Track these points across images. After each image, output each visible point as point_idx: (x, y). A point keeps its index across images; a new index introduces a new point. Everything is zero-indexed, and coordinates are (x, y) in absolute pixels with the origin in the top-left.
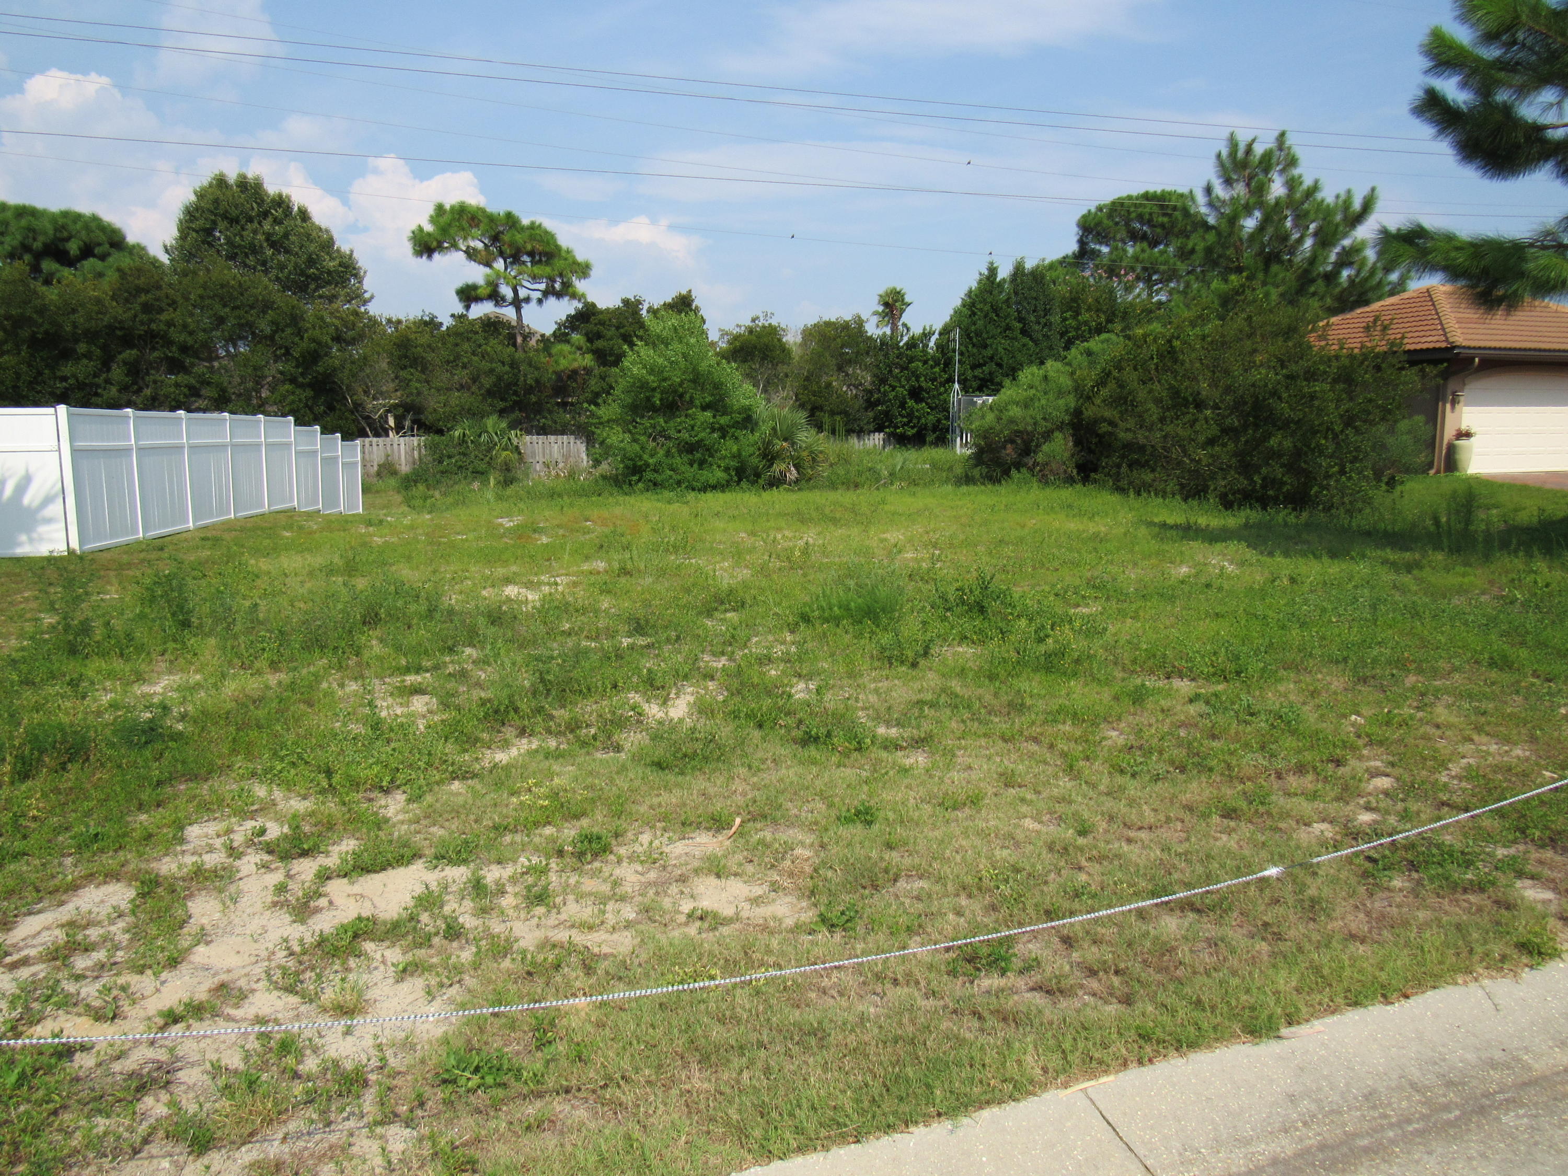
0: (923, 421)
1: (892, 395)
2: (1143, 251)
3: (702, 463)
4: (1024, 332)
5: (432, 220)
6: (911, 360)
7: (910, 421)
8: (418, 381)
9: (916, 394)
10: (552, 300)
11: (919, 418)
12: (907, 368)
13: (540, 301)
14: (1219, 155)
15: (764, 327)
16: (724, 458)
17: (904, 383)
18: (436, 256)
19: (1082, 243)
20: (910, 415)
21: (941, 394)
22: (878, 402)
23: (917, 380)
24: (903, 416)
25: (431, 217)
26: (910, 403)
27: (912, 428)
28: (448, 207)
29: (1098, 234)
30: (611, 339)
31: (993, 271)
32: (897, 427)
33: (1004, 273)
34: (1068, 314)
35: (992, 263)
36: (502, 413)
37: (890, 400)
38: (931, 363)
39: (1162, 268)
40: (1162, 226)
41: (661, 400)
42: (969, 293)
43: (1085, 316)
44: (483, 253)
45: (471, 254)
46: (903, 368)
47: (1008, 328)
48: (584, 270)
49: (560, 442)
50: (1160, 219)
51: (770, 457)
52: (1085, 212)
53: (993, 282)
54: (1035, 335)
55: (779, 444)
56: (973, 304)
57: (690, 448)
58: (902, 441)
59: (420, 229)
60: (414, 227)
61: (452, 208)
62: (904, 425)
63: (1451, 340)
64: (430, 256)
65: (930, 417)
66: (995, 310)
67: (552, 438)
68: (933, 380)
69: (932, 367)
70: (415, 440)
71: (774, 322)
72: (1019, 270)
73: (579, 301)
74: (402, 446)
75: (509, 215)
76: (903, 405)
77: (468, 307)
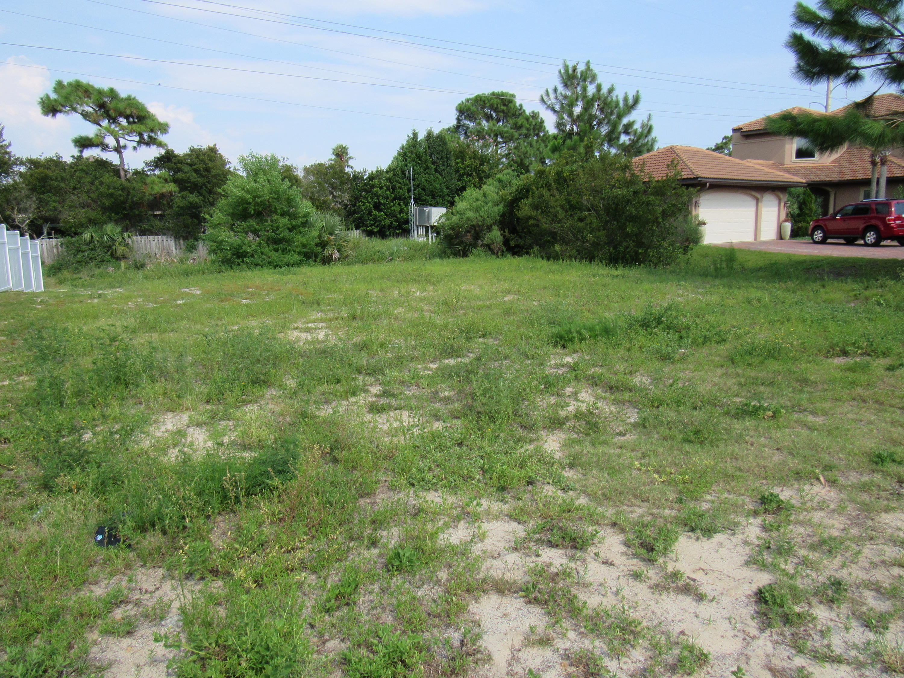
0: (383, 223)
1: (363, 208)
2: (494, 125)
3: (284, 251)
4: (436, 171)
5: (56, 90)
6: (373, 186)
7: (375, 223)
8: (54, 201)
9: (377, 206)
10: (144, 147)
11: (380, 221)
12: (370, 192)
13: (135, 148)
14: (560, 72)
15: (283, 166)
16: (297, 246)
17: (370, 200)
18: (59, 115)
19: (459, 120)
20: (375, 219)
21: (391, 207)
22: (355, 212)
23: (378, 199)
24: (371, 220)
25: (55, 88)
26: (375, 212)
27: (377, 227)
28: (65, 83)
29: (468, 115)
30: (188, 172)
31: (415, 135)
32: (367, 227)
33: (422, 136)
34: (458, 161)
35: (415, 130)
36: (116, 222)
37: (363, 211)
38: (385, 188)
39: (506, 135)
40: (503, 111)
41: (254, 210)
42: (402, 148)
43: (468, 162)
44: (95, 115)
45: (86, 116)
46: (367, 192)
47: (427, 168)
48: (164, 128)
49: (156, 240)
50: (502, 107)
51: (323, 245)
52: (460, 102)
53: (416, 141)
54: (443, 173)
55: (326, 237)
56: (405, 154)
57: (276, 241)
58: (370, 234)
59: (48, 96)
60: (43, 95)
61: (70, 84)
62: (371, 225)
63: (696, 174)
64: (54, 115)
65: (387, 221)
66: (419, 157)
67: (151, 238)
68: (387, 198)
69: (386, 191)
70: (54, 241)
71: (289, 163)
72: (429, 135)
73: (163, 148)
74: (45, 245)
75: (112, 90)
76: (370, 213)
77: (81, 152)
